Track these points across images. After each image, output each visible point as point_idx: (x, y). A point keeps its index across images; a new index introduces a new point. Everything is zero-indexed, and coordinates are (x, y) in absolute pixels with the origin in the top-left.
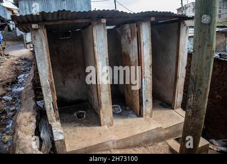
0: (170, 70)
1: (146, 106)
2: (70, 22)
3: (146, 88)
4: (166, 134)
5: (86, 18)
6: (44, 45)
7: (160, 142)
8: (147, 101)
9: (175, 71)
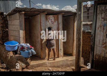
0: (71, 38)
1: (60, 52)
2: (33, 13)
3: (60, 43)
4: (70, 63)
5: (38, 12)
6: (23, 20)
7: (68, 67)
8: (61, 49)
9: (73, 38)
